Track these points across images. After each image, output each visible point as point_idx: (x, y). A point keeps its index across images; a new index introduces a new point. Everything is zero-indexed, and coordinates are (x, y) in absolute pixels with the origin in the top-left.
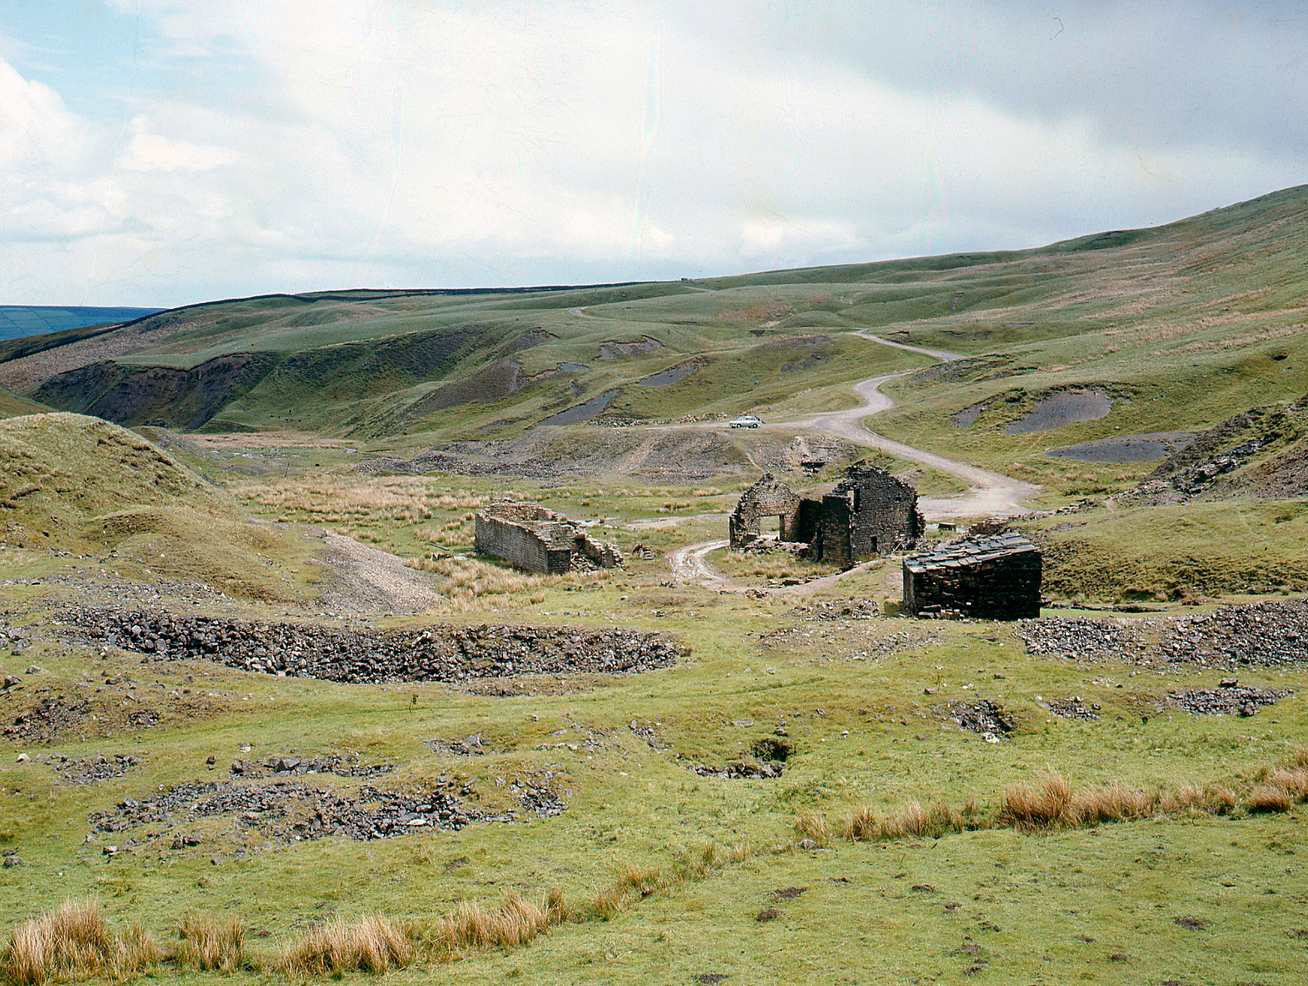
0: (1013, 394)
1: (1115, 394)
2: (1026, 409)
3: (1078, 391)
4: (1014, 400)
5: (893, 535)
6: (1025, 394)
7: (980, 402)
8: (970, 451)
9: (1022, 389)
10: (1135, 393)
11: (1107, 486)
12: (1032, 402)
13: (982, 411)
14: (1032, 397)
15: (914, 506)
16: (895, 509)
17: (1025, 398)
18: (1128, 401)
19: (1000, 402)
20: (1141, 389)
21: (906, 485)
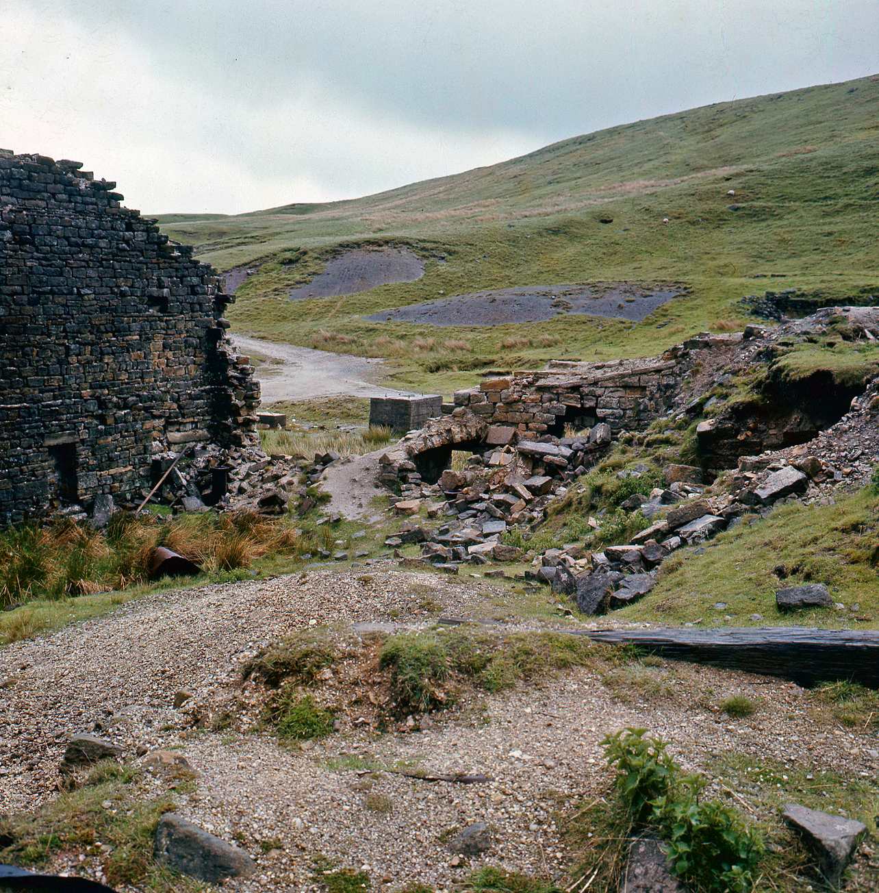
0: (288, 255)
1: (427, 254)
2: (311, 270)
3: (376, 248)
4: (291, 262)
5: (142, 438)
6: (305, 253)
7: (245, 264)
8: (241, 321)
9: (299, 249)
10: (450, 253)
11: (494, 357)
12: (317, 261)
13: (248, 274)
14: (316, 255)
15: (215, 335)
16: (146, 338)
17: (306, 258)
18: (442, 262)
19: (270, 265)
20: (456, 248)
21: (187, 251)
